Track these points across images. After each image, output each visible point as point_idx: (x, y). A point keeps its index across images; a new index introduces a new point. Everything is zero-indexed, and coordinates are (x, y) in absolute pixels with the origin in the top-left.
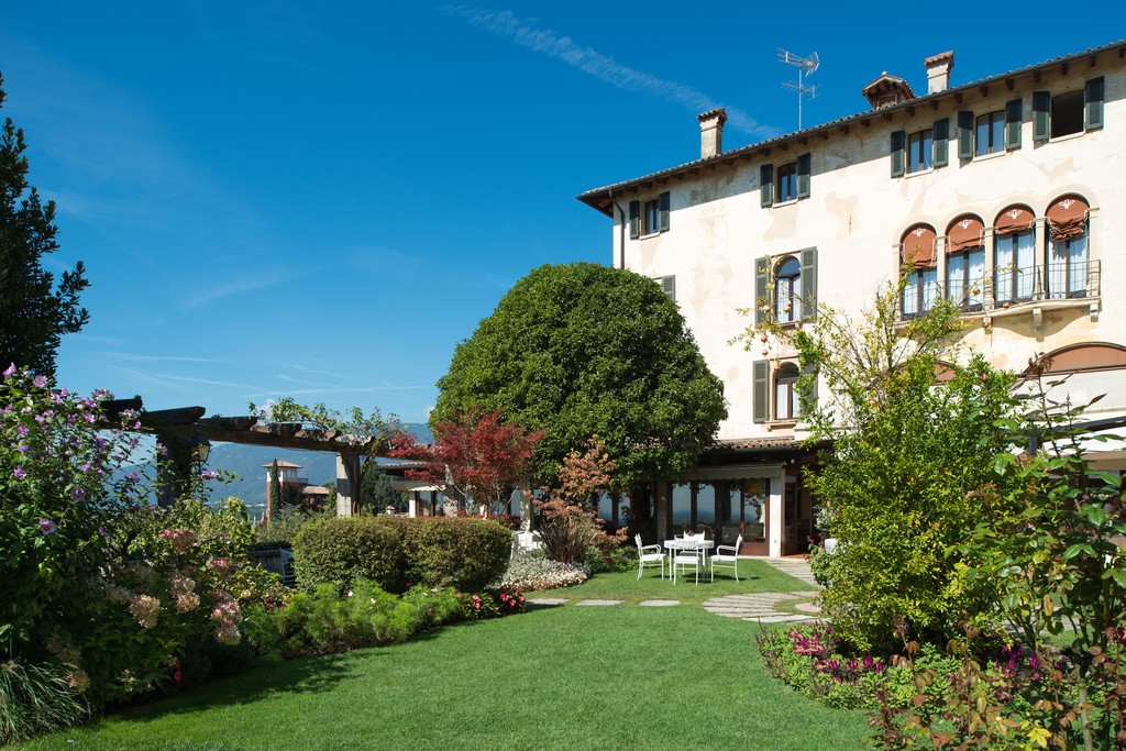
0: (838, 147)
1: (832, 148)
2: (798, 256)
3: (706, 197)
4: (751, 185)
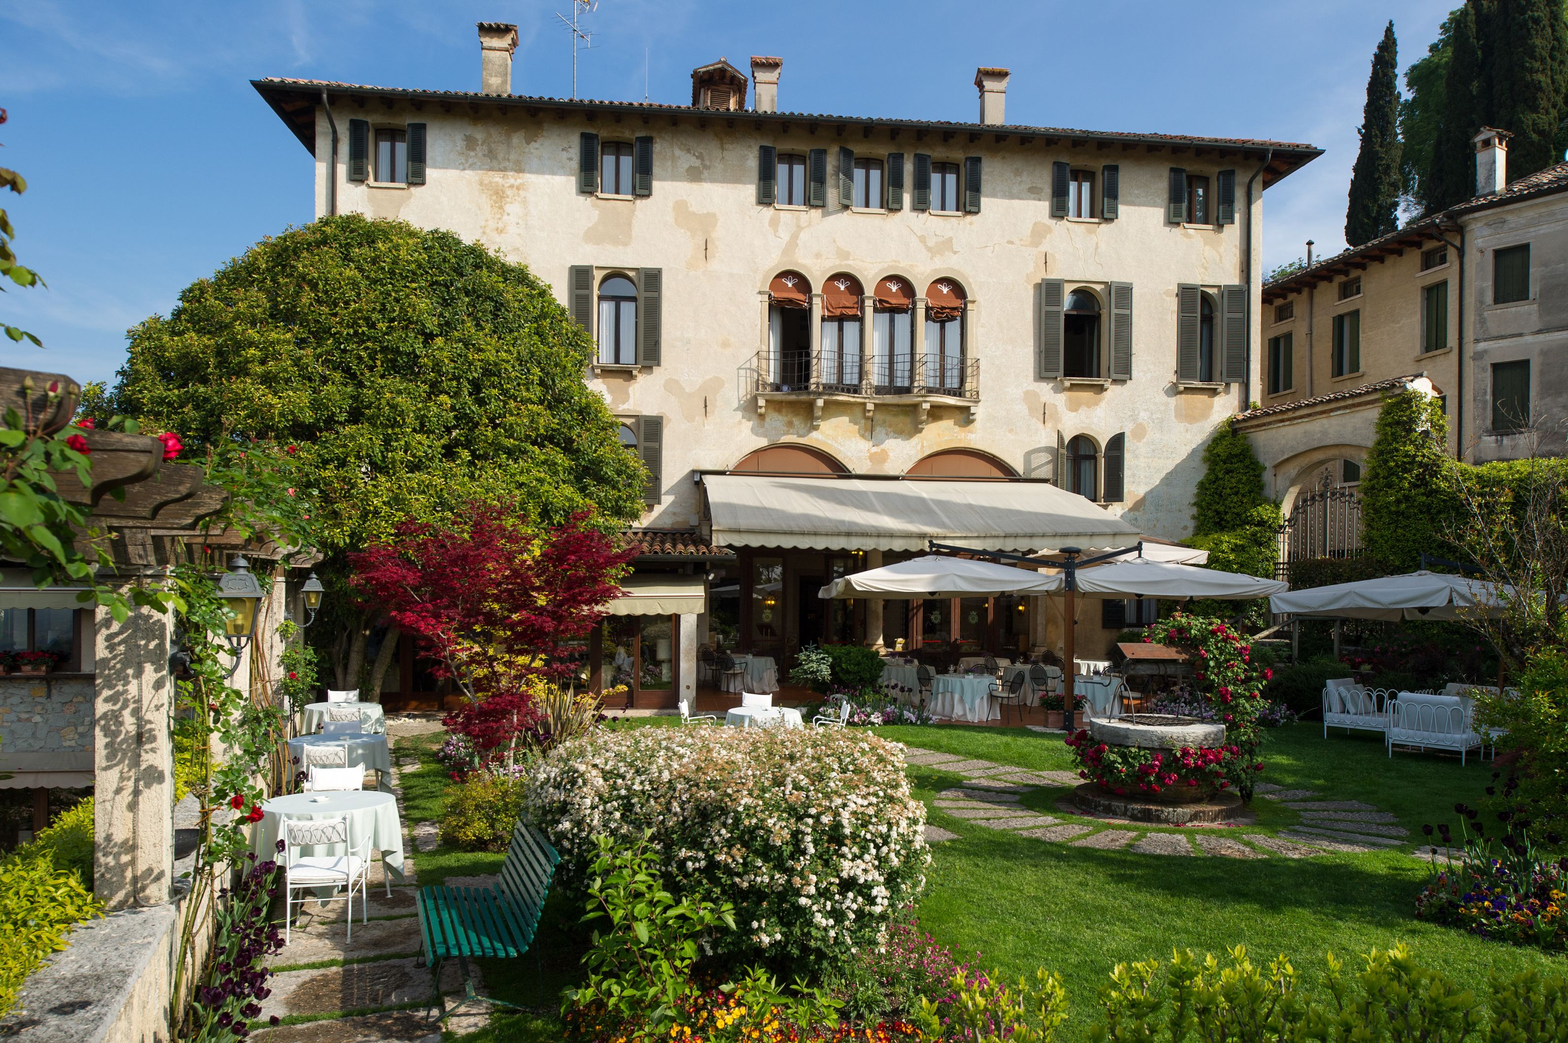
0: (691, 141)
1: (683, 139)
2: (634, 275)
3: (490, 151)
4: (565, 155)
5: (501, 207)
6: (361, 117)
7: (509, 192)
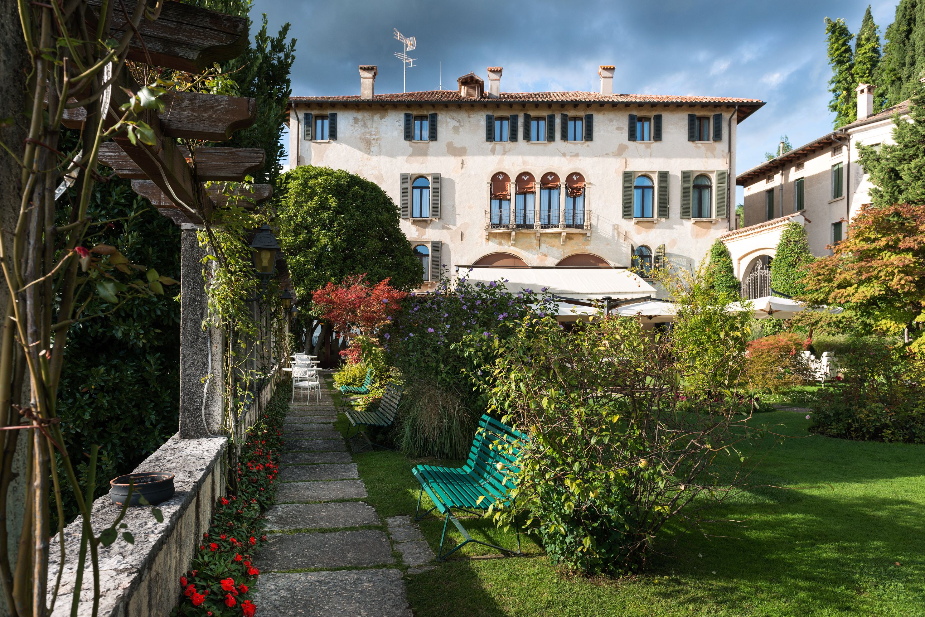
0: (455, 114)
1: (451, 114)
2: (430, 178)
3: (365, 124)
4: (397, 124)
5: (369, 149)
6: (309, 112)
7: (373, 142)
